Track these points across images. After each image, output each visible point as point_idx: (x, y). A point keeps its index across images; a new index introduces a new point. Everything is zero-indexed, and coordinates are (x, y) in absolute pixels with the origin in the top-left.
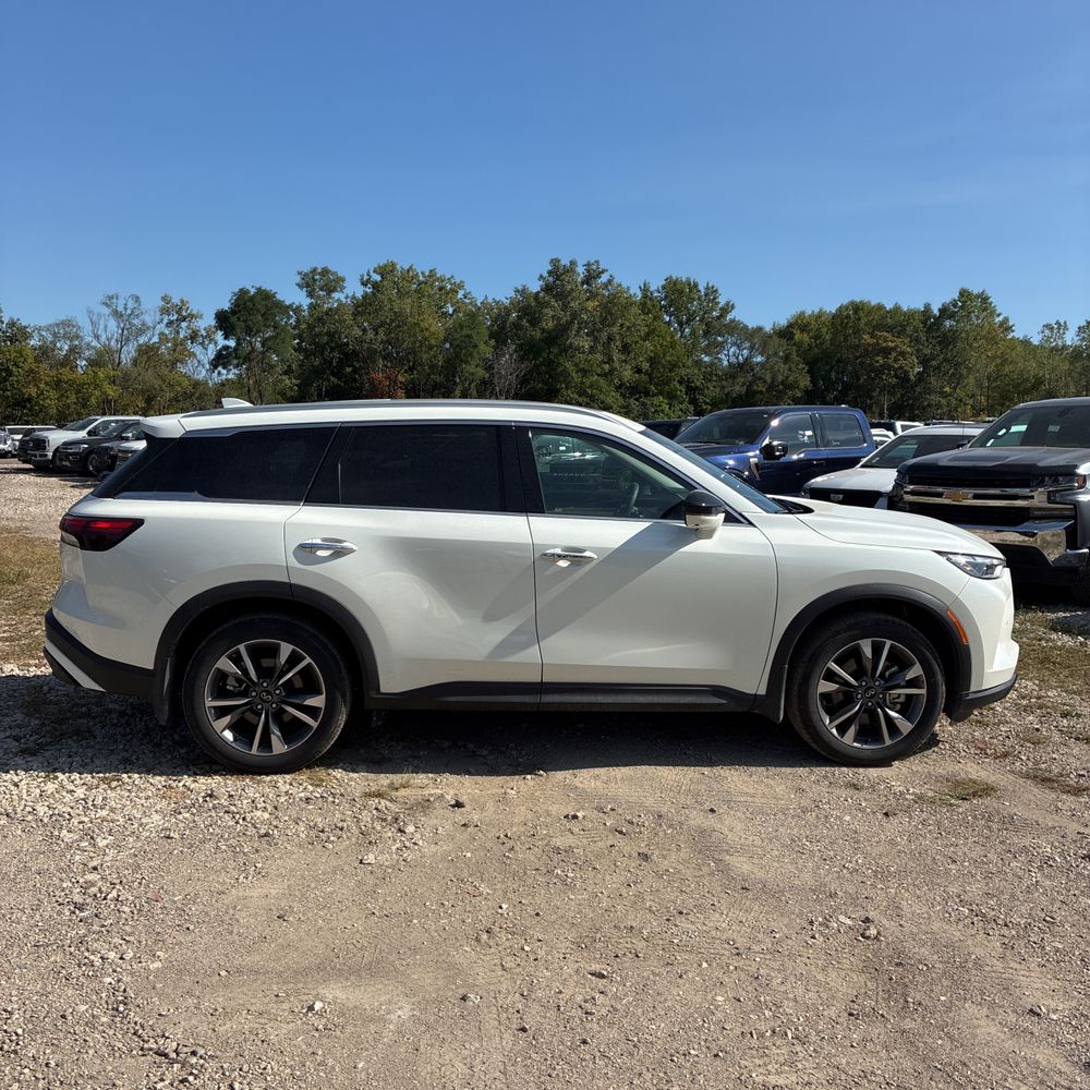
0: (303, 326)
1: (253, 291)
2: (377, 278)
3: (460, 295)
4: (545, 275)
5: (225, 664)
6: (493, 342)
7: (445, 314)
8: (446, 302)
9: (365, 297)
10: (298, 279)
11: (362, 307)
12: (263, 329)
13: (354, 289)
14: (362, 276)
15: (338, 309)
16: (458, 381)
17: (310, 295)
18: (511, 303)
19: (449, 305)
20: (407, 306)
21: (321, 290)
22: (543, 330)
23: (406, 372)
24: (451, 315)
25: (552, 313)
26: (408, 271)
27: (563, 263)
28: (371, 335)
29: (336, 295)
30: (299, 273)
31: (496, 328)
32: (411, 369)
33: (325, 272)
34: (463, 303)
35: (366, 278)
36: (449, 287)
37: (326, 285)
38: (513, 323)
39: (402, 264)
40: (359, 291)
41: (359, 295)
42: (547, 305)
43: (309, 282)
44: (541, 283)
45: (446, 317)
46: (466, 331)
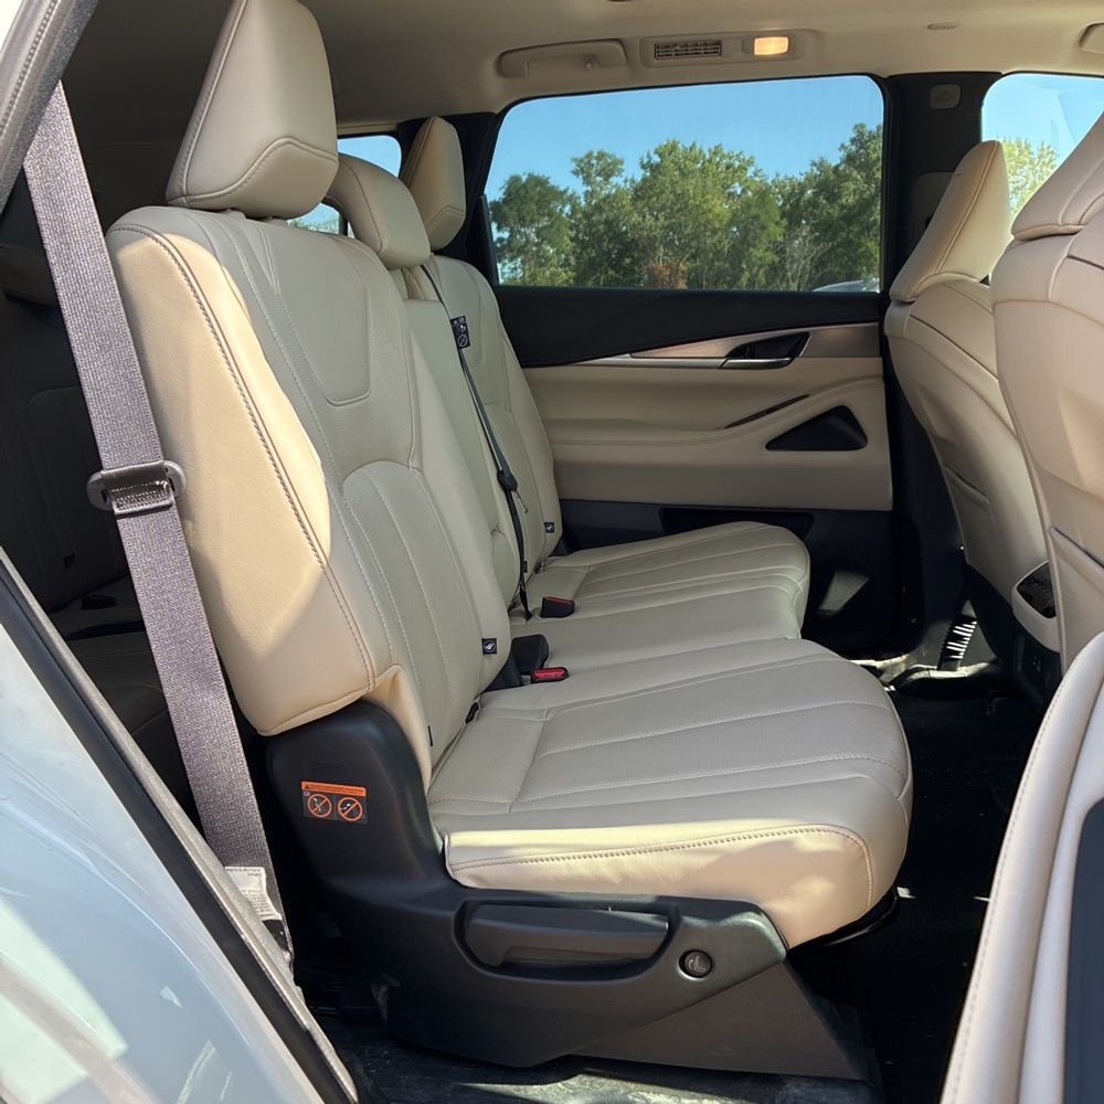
0: (579, 216)
1: (524, 178)
2: (656, 159)
3: (750, 172)
4: (847, 143)
6: (785, 222)
7: (731, 195)
8: (733, 182)
9: (644, 180)
10: (573, 166)
11: (641, 192)
12: (536, 217)
13: (632, 173)
14: (642, 159)
15: (615, 196)
16: (745, 266)
17: (587, 180)
18: (806, 179)
19: (737, 184)
20: (691, 187)
21: (599, 175)
22: (842, 207)
23: (688, 260)
24: (739, 196)
25: (853, 187)
26: (691, 149)
27: (868, 128)
28: (650, 220)
29: (614, 180)
30: (574, 160)
31: (788, 207)
32: (694, 257)
33: (601, 156)
34: (752, 181)
35: (646, 160)
36: (737, 164)
37: (604, 170)
38: (809, 201)
39: (684, 143)
40: (639, 175)
41: (638, 179)
42: (847, 178)
43: (584, 169)
44: (842, 154)
45: (733, 199)
46: (753, 211)
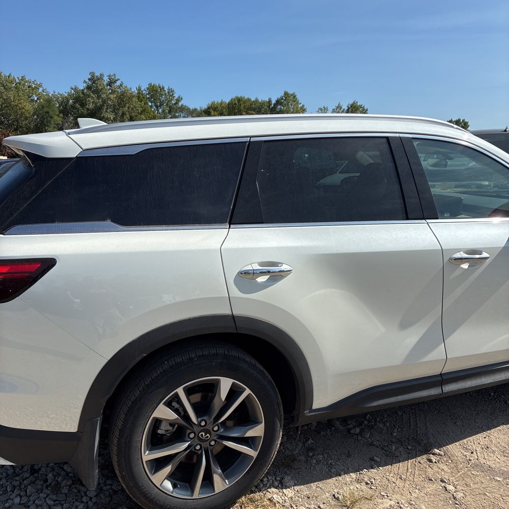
3: (40, 90)
4: (87, 80)
5: (163, 412)
6: (61, 115)
7: (33, 100)
8: (33, 94)
18: (69, 95)
19: (34, 96)
20: (11, 95)
22: (88, 109)
23: (13, 131)
24: (36, 101)
25: (92, 100)
26: (9, 77)
27: (96, 75)
31: (61, 107)
32: (16, 130)
34: (42, 94)
36: (34, 86)
38: (71, 106)
39: (5, 73)
42: (89, 96)
44: (85, 85)
45: (33, 102)
46: (46, 110)
